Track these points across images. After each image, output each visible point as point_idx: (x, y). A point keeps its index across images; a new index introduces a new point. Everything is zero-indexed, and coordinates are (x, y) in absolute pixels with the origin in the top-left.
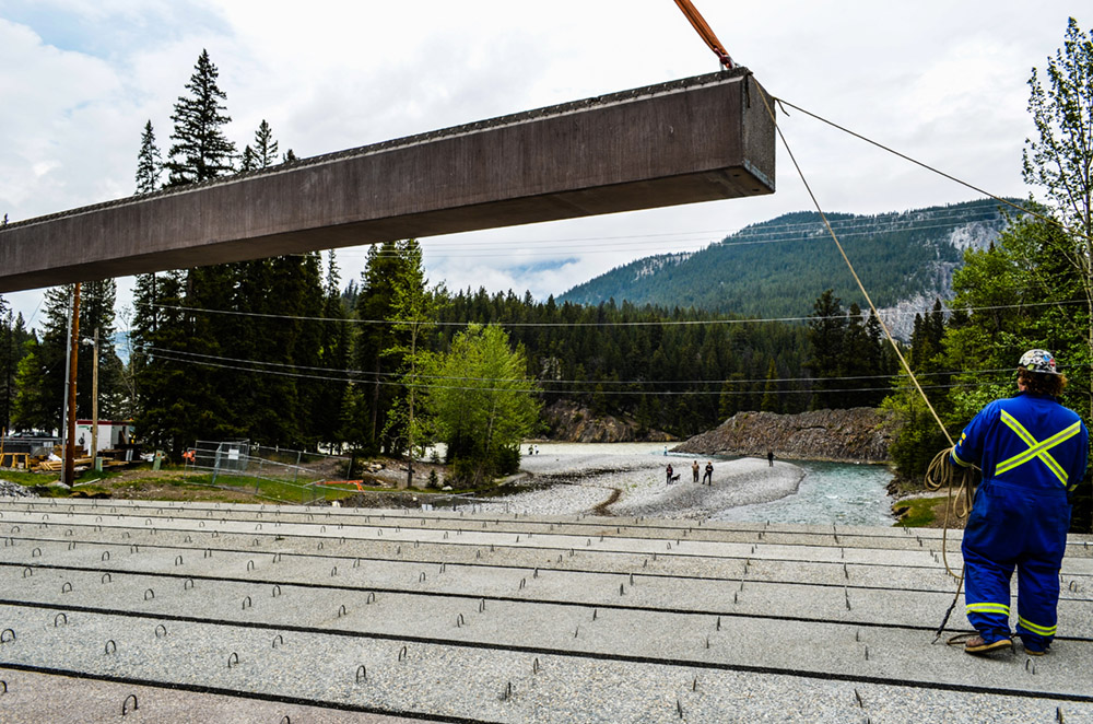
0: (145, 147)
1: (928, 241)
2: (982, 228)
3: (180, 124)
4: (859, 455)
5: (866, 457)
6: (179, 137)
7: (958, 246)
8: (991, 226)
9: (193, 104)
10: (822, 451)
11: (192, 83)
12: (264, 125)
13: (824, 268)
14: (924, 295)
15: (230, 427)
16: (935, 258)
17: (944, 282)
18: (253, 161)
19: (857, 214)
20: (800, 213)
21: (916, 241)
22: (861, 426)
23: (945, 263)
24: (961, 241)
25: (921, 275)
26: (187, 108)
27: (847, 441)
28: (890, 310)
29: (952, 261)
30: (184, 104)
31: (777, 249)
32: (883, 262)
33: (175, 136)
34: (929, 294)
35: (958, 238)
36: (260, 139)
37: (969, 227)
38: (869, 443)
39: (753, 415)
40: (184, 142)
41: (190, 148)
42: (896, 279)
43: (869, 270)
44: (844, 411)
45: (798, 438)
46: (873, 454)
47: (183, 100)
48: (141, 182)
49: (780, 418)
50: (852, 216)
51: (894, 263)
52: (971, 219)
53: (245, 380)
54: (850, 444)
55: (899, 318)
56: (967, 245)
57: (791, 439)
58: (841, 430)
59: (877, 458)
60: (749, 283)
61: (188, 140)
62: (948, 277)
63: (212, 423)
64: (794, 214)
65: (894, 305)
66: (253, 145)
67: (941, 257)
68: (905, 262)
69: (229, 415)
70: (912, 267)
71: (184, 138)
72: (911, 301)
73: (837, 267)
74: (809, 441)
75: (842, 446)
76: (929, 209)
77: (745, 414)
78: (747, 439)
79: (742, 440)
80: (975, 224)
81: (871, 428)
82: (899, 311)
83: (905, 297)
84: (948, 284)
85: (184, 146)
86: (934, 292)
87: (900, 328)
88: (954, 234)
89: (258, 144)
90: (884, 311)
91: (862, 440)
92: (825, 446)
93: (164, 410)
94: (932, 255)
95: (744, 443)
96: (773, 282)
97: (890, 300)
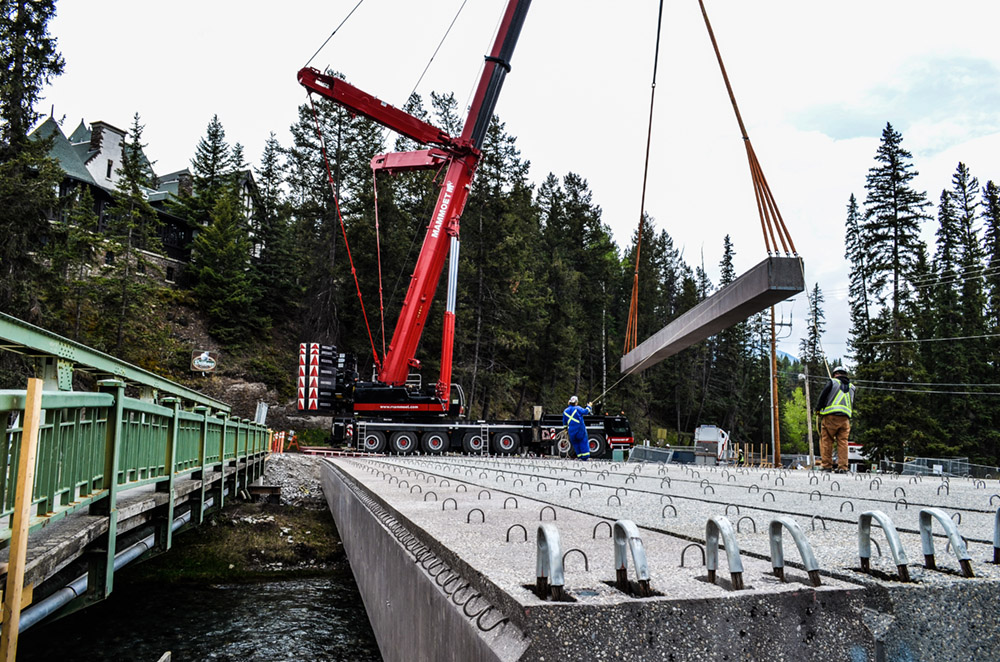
0: (851, 215)
3: (873, 190)
6: (871, 202)
9: (882, 170)
11: (879, 154)
12: (961, 166)
15: (942, 446)
18: (951, 202)
26: (878, 175)
30: (874, 173)
33: (868, 202)
36: (956, 180)
40: (876, 204)
41: (883, 207)
47: (873, 170)
48: (849, 245)
53: (960, 402)
61: (879, 201)
63: (924, 442)
66: (951, 188)
69: (942, 434)
71: (875, 201)
85: (879, 207)
89: (956, 186)
93: (879, 430)
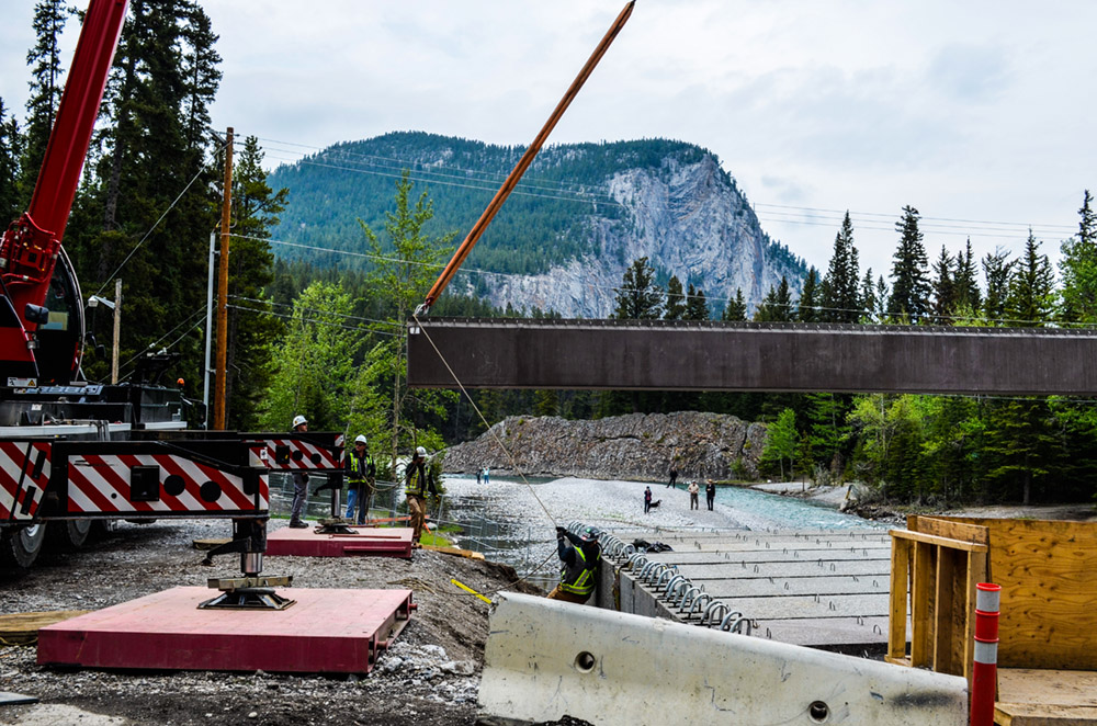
1: (582, 188)
2: (646, 178)
4: (691, 472)
5: (702, 476)
7: (619, 198)
8: (657, 175)
10: (639, 468)
13: (448, 214)
14: (581, 261)
16: (592, 211)
17: (603, 244)
19: (488, 143)
20: (410, 133)
21: (566, 187)
22: (690, 436)
23: (604, 220)
24: (622, 192)
25: (576, 233)
27: (673, 454)
28: (542, 278)
29: (611, 218)
31: (380, 182)
32: (527, 211)
34: (587, 259)
35: (619, 187)
37: (631, 174)
38: (703, 456)
39: (532, 421)
42: (546, 237)
43: (511, 221)
44: (662, 416)
45: (603, 451)
46: (710, 471)
49: (573, 425)
50: (482, 144)
51: (542, 214)
52: (633, 164)
54: (678, 459)
55: (552, 289)
56: (629, 198)
57: (594, 453)
58: (662, 440)
59: (717, 476)
60: (343, 227)
62: (607, 239)
64: (402, 134)
65: (546, 272)
67: (599, 212)
68: (555, 214)
70: (564, 222)
72: (566, 268)
73: (466, 214)
74: (620, 455)
75: (667, 461)
76: (580, 146)
77: (519, 419)
78: (527, 453)
79: (520, 454)
80: (639, 171)
81: (702, 438)
82: (552, 280)
83: (559, 262)
84: (607, 248)
86: (593, 257)
87: (554, 303)
88: (613, 182)
90: (534, 279)
91: (692, 454)
92: (644, 462)
94: (589, 207)
95: (523, 458)
96: (380, 228)
97: (540, 264)
